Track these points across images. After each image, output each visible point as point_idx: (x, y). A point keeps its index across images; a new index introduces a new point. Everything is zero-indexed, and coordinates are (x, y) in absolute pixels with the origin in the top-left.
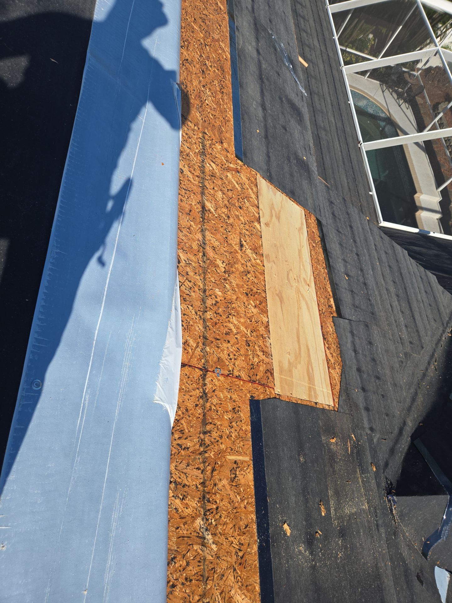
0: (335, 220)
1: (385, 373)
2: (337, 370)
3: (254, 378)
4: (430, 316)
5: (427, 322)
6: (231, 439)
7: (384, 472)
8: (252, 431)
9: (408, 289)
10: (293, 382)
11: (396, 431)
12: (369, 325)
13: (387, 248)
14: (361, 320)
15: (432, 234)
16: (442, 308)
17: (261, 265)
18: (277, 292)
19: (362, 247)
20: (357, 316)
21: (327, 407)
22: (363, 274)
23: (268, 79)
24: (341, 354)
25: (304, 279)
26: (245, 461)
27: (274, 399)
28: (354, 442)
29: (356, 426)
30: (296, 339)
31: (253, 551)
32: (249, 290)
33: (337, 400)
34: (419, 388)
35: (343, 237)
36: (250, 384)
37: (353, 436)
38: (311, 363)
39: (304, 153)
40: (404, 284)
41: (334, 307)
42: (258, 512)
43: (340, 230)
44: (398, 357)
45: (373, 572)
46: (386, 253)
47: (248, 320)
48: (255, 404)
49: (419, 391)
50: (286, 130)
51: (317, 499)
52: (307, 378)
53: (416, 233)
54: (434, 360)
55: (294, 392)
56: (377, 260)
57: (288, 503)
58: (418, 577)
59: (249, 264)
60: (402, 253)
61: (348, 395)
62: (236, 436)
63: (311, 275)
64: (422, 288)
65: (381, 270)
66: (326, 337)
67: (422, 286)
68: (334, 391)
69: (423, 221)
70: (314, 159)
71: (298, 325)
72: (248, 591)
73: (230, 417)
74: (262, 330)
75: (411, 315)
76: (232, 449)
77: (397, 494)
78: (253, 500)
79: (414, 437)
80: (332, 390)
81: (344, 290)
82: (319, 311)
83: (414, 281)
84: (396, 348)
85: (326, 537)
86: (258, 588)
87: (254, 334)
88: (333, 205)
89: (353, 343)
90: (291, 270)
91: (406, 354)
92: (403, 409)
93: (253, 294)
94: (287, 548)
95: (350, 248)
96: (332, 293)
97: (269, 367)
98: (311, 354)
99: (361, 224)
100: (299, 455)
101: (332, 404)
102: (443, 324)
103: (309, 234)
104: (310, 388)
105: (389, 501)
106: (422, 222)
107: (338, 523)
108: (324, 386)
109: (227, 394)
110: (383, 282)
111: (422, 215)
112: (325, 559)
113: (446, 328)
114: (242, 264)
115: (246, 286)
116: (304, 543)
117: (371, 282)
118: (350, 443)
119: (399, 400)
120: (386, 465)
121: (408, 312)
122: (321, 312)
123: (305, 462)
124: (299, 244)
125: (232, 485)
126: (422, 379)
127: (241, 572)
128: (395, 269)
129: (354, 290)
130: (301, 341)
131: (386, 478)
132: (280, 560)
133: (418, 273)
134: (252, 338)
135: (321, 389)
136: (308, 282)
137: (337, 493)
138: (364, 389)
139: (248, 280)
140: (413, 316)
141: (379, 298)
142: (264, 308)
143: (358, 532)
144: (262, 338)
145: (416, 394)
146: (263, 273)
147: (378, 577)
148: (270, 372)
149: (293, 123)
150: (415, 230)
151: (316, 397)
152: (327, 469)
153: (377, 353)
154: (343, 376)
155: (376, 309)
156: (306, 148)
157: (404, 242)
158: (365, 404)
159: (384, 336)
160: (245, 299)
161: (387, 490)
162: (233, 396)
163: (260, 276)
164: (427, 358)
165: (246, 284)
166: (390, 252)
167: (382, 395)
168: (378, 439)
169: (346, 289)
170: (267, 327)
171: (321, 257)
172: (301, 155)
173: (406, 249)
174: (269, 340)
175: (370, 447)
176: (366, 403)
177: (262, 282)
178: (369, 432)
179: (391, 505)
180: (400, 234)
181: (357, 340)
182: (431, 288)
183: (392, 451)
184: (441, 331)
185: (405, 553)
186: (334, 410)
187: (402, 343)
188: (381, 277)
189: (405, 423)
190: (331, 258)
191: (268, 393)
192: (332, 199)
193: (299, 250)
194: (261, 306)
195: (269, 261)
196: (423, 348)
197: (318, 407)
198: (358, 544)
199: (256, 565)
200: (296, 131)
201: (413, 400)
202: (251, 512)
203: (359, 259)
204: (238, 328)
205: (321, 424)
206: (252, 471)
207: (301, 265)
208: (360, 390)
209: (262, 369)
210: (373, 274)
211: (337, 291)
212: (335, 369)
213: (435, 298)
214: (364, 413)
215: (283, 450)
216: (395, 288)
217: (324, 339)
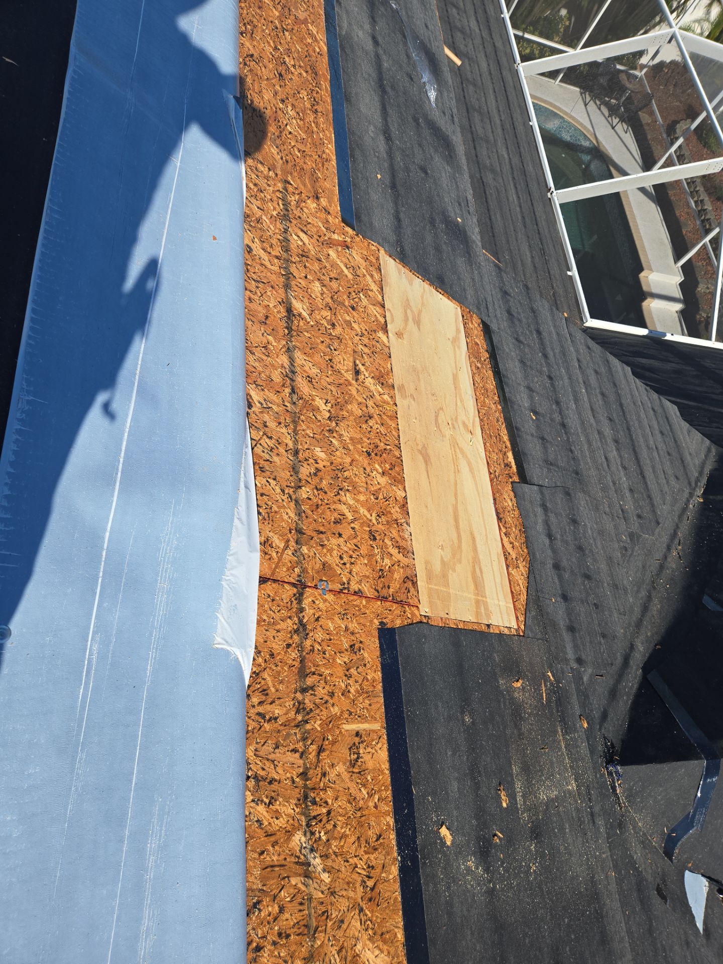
0: (513, 322)
1: (598, 568)
2: (522, 568)
3: (384, 592)
4: (670, 472)
5: (664, 481)
6: (349, 697)
7: (600, 729)
8: (384, 680)
9: (633, 429)
10: (449, 593)
11: (619, 661)
12: (571, 492)
13: (598, 364)
14: (559, 484)
15: (668, 337)
16: (688, 457)
17: (392, 403)
18: (420, 448)
19: (558, 365)
20: (551, 479)
21: (506, 631)
22: (560, 410)
23: (393, 87)
24: (528, 543)
25: (464, 423)
26: (373, 731)
27: (420, 625)
28: (552, 684)
29: (555, 658)
30: (452, 522)
31: (391, 877)
32: (372, 446)
33: (522, 618)
34: (654, 588)
35: (526, 350)
36: (379, 603)
37: (549, 674)
38: (479, 560)
39: (458, 211)
40: (627, 422)
41: (514, 467)
42: (397, 812)
43: (521, 338)
44: (619, 541)
45: (586, 889)
46: (596, 372)
47: (372, 497)
48: (387, 636)
49: (654, 594)
50: (426, 173)
51: (495, 782)
52: (472, 587)
53: (643, 336)
54: (676, 541)
55: (451, 610)
56: (582, 386)
57: (447, 793)
58: (659, 891)
59: (370, 403)
60: (622, 371)
61: (540, 609)
62: (357, 691)
63: (474, 416)
64: (656, 426)
65: (590, 402)
66: (501, 516)
67: (654, 423)
68: (516, 603)
69: (655, 316)
70: (475, 220)
71: (456, 499)
72: (385, 942)
73: (346, 660)
74: (396, 512)
75: (639, 472)
76: (351, 714)
77: (623, 763)
78: (389, 793)
79: (647, 668)
80: (514, 602)
81: (529, 438)
82: (490, 473)
83: (643, 415)
84: (616, 527)
85: (510, 841)
86: (400, 936)
87: (383, 519)
88: (508, 297)
89: (547, 523)
90: (442, 409)
91: (631, 536)
92: (630, 625)
93: (379, 454)
94: (447, 865)
95: (538, 367)
96: (511, 444)
97: (409, 573)
98: (478, 546)
99: (555, 326)
100: (462, 713)
101: (514, 625)
102: (690, 484)
103: (470, 347)
104: (477, 602)
105: (610, 774)
106: (652, 318)
107: (529, 817)
108: (501, 596)
109: (339, 622)
110: (592, 420)
111: (652, 306)
112: (509, 878)
113: (694, 489)
114: (360, 404)
115: (365, 440)
116: (474, 854)
117: (573, 421)
118: (546, 686)
119: (622, 610)
120: (604, 716)
121: (633, 467)
122: (492, 476)
123: (473, 723)
124: (454, 365)
125: (353, 772)
126: (658, 575)
127: (372, 912)
128: (612, 397)
129: (546, 436)
130: (461, 526)
131: (605, 738)
132: (435, 885)
133: (649, 402)
134: (380, 526)
135: (497, 602)
136: (471, 428)
137: (526, 769)
138: (565, 597)
139: (369, 429)
140: (642, 474)
141: (586, 447)
142: (399, 474)
143: (562, 829)
144: (395, 526)
145: (649, 598)
146: (395, 417)
147: (595, 896)
148: (411, 580)
149: (438, 161)
150: (642, 332)
151: (488, 616)
152: (508, 732)
153: (585, 537)
154: (532, 578)
155: (582, 465)
156: (461, 202)
157: (626, 351)
158: (567, 621)
159: (597, 509)
160: (365, 462)
161: (605, 756)
162: (350, 626)
163: (390, 423)
164: (665, 539)
165: (366, 437)
166: (603, 370)
167: (595, 604)
168: (591, 676)
169: (532, 435)
170: (404, 506)
171: (491, 384)
172: (452, 215)
173: (628, 364)
174: (408, 528)
175: (578, 690)
176: (570, 620)
177: (394, 433)
178: (575, 666)
179: (613, 781)
180: (618, 338)
181: (553, 519)
182: (670, 426)
183: (613, 694)
184: (686, 495)
185: (637, 853)
186: (519, 635)
187: (624, 518)
188: (590, 412)
189: (632, 647)
190: (508, 385)
191: (409, 616)
192: (507, 288)
193: (453, 374)
194: (393, 473)
195: (404, 396)
196: (658, 523)
197: (492, 631)
198: (562, 848)
199: (396, 899)
200: (444, 175)
201: (645, 608)
202: (387, 814)
203: (553, 385)
204: (355, 511)
205: (497, 659)
206: (386, 746)
207: (458, 400)
208: (559, 599)
209: (398, 577)
210: (576, 407)
211: (518, 439)
212: (518, 567)
213: (676, 441)
214: (567, 636)
215: (436, 706)
216: (613, 430)
217: (499, 519)
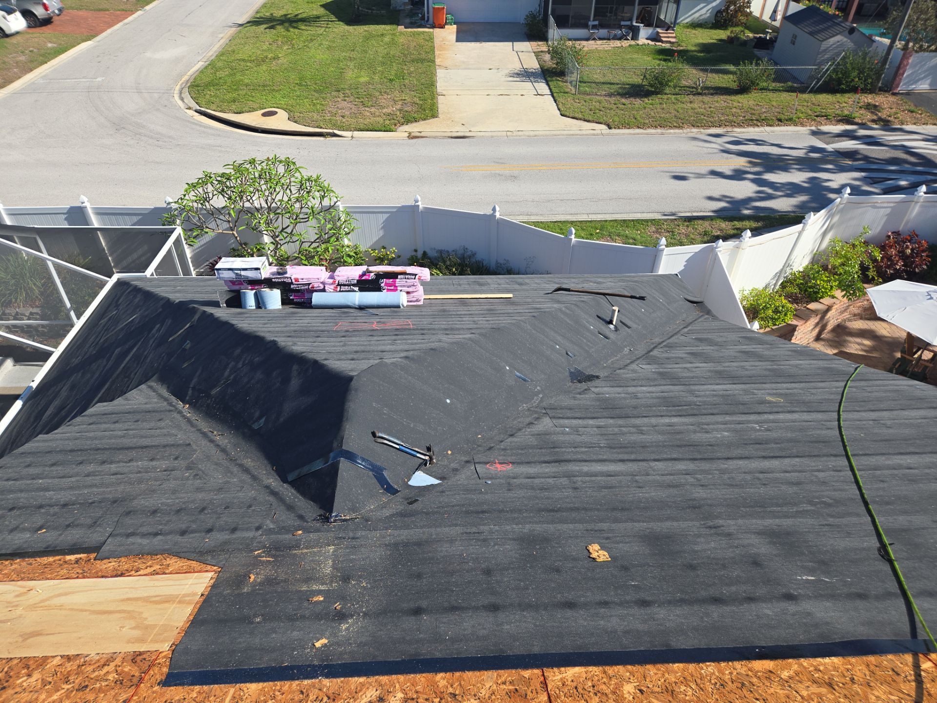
1: (200, 500)
2: (171, 562)
3: (135, 680)
4: (152, 424)
5: (158, 431)
8: (202, 684)
9: (99, 446)
10: (162, 625)
11: (271, 499)
12: (130, 509)
13: (21, 463)
14: (116, 519)
15: (34, 385)
16: (147, 406)
18: (20, 639)
20: (109, 525)
21: (212, 581)
22: (48, 506)
24: (153, 553)
25: (17, 596)
26: (234, 693)
27: (175, 652)
28: (264, 552)
29: (248, 547)
30: (103, 617)
31: (328, 685)
33: (209, 567)
34: (236, 460)
36: (142, 685)
37: (256, 553)
38: (148, 597)
40: (90, 449)
41: (82, 556)
42: (292, 678)
44: (187, 479)
45: (390, 550)
46: (29, 466)
47: (46, 687)
48: (172, 679)
49: (239, 462)
51: (306, 604)
52: (166, 605)
53: (23, 406)
54: (210, 434)
55: (177, 625)
56: (35, 482)
57: (297, 640)
58: (411, 503)
60: (41, 442)
61: (209, 552)
63: (15, 585)
64: (107, 426)
65: (54, 478)
66: (119, 573)
67: (104, 426)
68: (196, 570)
71: (86, 611)
72: (360, 691)
74: (69, 666)
75: (140, 450)
77: (331, 512)
78: (278, 683)
79: (285, 480)
80: (195, 572)
81: (61, 538)
82: (77, 577)
83: (91, 434)
84: (175, 479)
85: (343, 598)
86: (362, 679)
87: (72, 678)
89: (144, 535)
91: (188, 468)
92: (251, 485)
93: (8, 678)
94: (338, 644)
96: (58, 555)
97: (130, 658)
98: (135, 596)
100: (252, 623)
101: (210, 575)
102: (170, 411)
104: (180, 602)
105: (335, 521)
107: (335, 582)
108: (185, 582)
110: (73, 479)
112: (362, 602)
113: (177, 409)
116: (340, 624)
117: (65, 496)
118: (263, 557)
119: (239, 489)
120: (301, 517)
121: (134, 453)
122: (80, 576)
123: (262, 615)
126: (227, 455)
127: (341, 699)
128: (60, 457)
129: (67, 523)
130: (112, 609)
131: (314, 520)
132: (345, 653)
133: (82, 427)
134: (77, 681)
135: (187, 586)
136: (25, 590)
137: (308, 580)
138: (210, 531)
140: (142, 447)
141: (95, 489)
142: (37, 661)
143: (352, 561)
144: (83, 667)
145: (241, 466)
147: (396, 545)
148: (136, 658)
150: (18, 405)
151: (195, 594)
152: (279, 590)
153: (171, 505)
154: (182, 555)
155: (110, 496)
158: (227, 532)
159: (154, 491)
160: (10, 692)
161: (324, 522)
164: (204, 442)
166: (29, 460)
167: (225, 508)
168: (272, 522)
170: (69, 658)
173: (37, 435)
174: (91, 656)
175: (276, 533)
176: (226, 530)
178: (260, 532)
179: (340, 520)
181: (144, 530)
182: (112, 414)
183: (290, 508)
184: (177, 416)
185: (387, 513)
186: (220, 572)
187: (172, 470)
188: (64, 480)
189: (267, 487)
191: (164, 660)
194: (33, 667)
196: (189, 444)
197: (207, 593)
198: (362, 563)
199: (342, 682)
201: (246, 470)
202: (290, 686)
203: (20, 508)
205: (228, 591)
206: (248, 685)
208: (208, 536)
209: (129, 668)
210: (53, 491)
211: (58, 548)
212: (168, 565)
213: (129, 413)
214: (238, 534)
215: (240, 643)
216: (91, 463)
217: (122, 575)
